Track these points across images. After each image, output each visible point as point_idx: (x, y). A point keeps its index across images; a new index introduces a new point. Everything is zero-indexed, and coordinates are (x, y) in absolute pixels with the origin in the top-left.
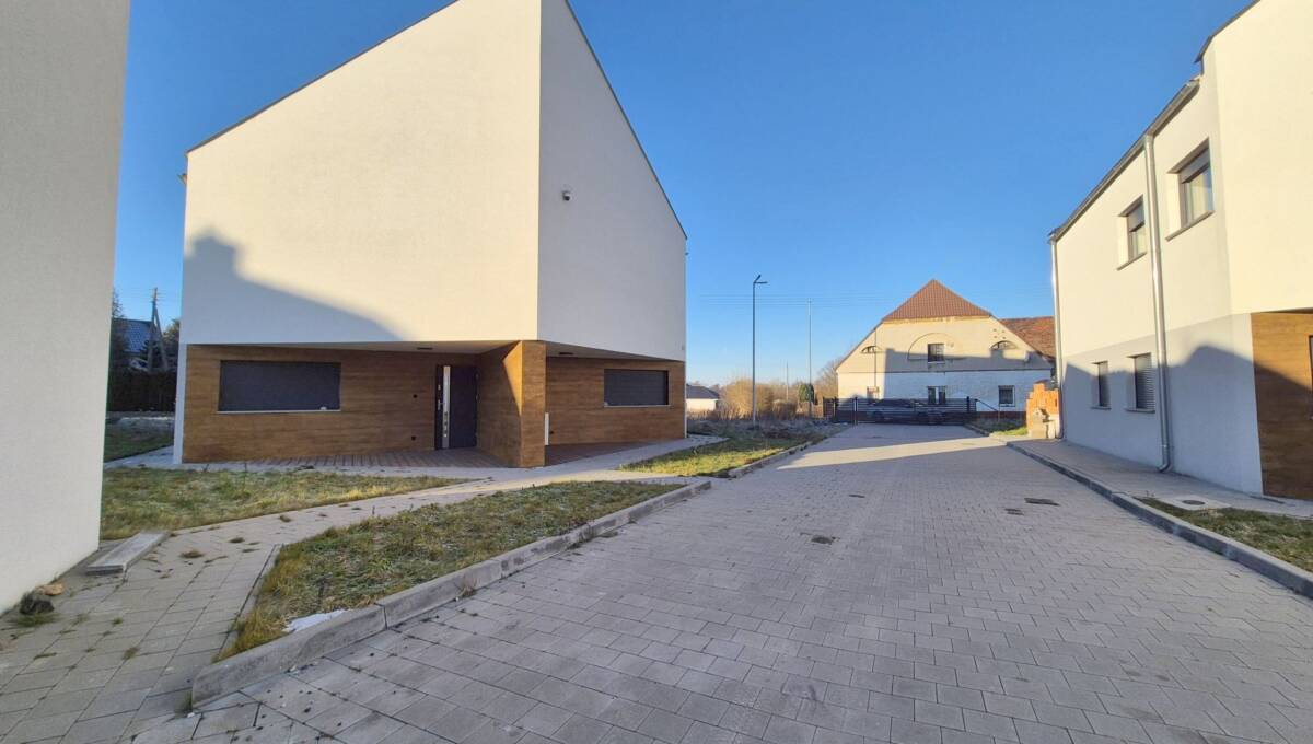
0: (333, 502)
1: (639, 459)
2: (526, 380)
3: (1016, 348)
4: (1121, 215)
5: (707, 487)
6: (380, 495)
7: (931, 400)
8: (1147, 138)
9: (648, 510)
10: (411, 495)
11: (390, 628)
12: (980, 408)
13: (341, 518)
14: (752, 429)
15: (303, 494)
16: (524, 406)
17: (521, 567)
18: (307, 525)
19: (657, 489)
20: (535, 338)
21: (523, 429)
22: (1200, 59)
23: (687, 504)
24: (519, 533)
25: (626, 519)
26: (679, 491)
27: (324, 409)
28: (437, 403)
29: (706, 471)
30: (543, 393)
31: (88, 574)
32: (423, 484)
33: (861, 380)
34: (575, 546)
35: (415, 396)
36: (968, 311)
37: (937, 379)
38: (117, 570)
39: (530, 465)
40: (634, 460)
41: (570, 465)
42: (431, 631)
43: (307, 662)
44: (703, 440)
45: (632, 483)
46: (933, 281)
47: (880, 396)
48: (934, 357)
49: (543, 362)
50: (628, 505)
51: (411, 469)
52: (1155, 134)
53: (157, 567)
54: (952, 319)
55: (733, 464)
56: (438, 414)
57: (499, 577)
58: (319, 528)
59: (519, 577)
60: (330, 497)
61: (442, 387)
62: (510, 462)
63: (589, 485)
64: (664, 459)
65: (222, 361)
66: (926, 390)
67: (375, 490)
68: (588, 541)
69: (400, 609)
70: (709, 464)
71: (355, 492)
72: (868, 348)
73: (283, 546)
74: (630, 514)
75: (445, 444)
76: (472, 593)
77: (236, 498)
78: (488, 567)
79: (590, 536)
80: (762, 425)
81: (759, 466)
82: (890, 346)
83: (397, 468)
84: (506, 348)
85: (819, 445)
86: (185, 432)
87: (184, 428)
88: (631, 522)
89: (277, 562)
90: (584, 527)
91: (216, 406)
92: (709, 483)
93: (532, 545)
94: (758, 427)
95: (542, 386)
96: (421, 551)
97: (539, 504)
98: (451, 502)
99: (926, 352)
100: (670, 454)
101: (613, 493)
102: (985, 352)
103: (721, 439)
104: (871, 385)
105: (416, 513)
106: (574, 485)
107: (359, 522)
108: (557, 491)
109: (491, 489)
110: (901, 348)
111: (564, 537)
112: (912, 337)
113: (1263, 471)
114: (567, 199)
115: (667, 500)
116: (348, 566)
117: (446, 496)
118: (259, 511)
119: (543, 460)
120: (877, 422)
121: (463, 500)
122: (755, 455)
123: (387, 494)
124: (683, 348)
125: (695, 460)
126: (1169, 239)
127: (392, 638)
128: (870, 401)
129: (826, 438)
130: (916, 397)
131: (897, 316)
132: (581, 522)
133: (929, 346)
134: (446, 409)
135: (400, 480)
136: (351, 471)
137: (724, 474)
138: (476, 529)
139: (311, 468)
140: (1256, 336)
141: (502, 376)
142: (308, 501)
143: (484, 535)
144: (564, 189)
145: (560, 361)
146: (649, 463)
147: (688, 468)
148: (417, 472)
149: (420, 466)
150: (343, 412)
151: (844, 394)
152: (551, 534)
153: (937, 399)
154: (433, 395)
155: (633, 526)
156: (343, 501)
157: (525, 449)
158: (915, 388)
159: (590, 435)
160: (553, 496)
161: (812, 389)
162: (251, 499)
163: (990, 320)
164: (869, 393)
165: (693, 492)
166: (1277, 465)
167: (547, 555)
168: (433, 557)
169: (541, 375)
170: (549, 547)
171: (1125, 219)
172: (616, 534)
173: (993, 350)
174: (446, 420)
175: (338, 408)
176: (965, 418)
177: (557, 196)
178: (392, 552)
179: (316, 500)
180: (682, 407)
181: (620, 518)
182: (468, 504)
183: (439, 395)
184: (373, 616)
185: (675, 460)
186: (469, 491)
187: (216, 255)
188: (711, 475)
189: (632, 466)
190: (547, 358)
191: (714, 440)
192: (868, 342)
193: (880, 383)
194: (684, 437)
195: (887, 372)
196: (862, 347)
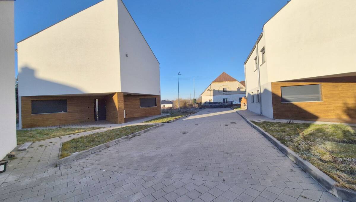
0: (71, 134)
1: (148, 120)
2: (119, 102)
3: (243, 88)
4: (254, 60)
5: (163, 125)
6: (83, 132)
7: (224, 102)
8: (256, 44)
9: (148, 130)
10: (91, 131)
11: (93, 153)
12: (234, 103)
13: (75, 137)
14: (179, 111)
15: (63, 133)
16: (118, 108)
17: (119, 142)
18: (66, 139)
19: (151, 126)
20: (120, 91)
21: (118, 114)
22: (263, 29)
23: (158, 129)
24: (118, 136)
25: (143, 132)
26: (157, 126)
27: (63, 112)
28: (94, 109)
29: (164, 122)
30: (123, 105)
31: (18, 151)
32: (94, 128)
33: (207, 98)
34: (131, 138)
35: (88, 107)
36: (231, 79)
37: (225, 97)
38: (25, 150)
39: (121, 123)
40: (147, 120)
41: (131, 122)
42: (101, 153)
43: (77, 159)
44: (166, 115)
45: (146, 125)
46: (224, 72)
47: (212, 101)
48: (224, 91)
49: (123, 97)
50: (144, 129)
51: (89, 126)
52: (258, 43)
53: (34, 148)
54: (228, 81)
55: (171, 120)
56: (95, 112)
57: (114, 144)
58: (70, 139)
59: (119, 144)
60: (70, 133)
61: (96, 105)
62: (116, 123)
63: (135, 126)
64: (154, 119)
65: (32, 101)
66: (223, 100)
67: (81, 131)
68: (134, 137)
69: (94, 150)
70: (165, 120)
71: (77, 131)
72: (209, 89)
73: (63, 143)
74: (144, 131)
75: (98, 119)
76: (109, 147)
77: (45, 135)
78: (112, 142)
79: (135, 136)
80: (182, 110)
81: (177, 120)
82: (214, 89)
83: (85, 126)
84: (113, 94)
85: (194, 114)
86: (22, 120)
87: (22, 119)
88: (144, 133)
89: (63, 145)
90: (134, 134)
91: (31, 113)
92: (164, 124)
93: (121, 138)
94: (181, 111)
95: (123, 103)
96: (96, 141)
97: (123, 131)
98: (101, 132)
99: (222, 90)
100: (156, 118)
101: (141, 127)
102: (236, 90)
103: (170, 114)
104: (210, 99)
105: (94, 134)
106: (132, 126)
107: (80, 137)
108: (128, 128)
109: (111, 128)
110: (217, 89)
111: (128, 136)
112: (219, 86)
113: (273, 114)
114: (127, 56)
115: (153, 128)
116: (80, 145)
117: (100, 131)
118: (53, 137)
119: (124, 121)
120: (211, 108)
121: (104, 131)
122: (177, 117)
123: (85, 131)
124: (160, 92)
125: (162, 119)
126: (260, 66)
127: (93, 155)
128: (210, 103)
129: (196, 112)
130: (220, 101)
131: (216, 81)
132: (133, 133)
133: (223, 88)
134: (97, 110)
135: (87, 128)
136: (73, 127)
137: (168, 122)
138: (108, 136)
139: (61, 127)
140: (272, 87)
141: (112, 101)
142: (65, 134)
143: (110, 137)
144: (126, 54)
145: (127, 97)
146: (151, 121)
147: (160, 121)
148: (91, 126)
149: (91, 125)
150: (69, 112)
151: (203, 101)
152: (126, 136)
153: (225, 101)
154: (93, 107)
155: (145, 134)
156: (73, 133)
157: (119, 119)
158: (220, 99)
159: (136, 115)
160: (126, 129)
161: (196, 100)
162: (49, 135)
163: (237, 82)
164: (210, 101)
165: (160, 126)
166: (275, 112)
167: (125, 140)
168: (99, 142)
169: (122, 101)
170: (125, 138)
171: (255, 61)
172: (140, 135)
173: (238, 89)
174: (97, 113)
175: (67, 112)
176: (230, 106)
177: (124, 56)
178: (90, 142)
179: (66, 134)
180: (160, 107)
181: (142, 132)
182: (106, 132)
183: (95, 107)
184: (89, 151)
185: (157, 119)
186: (106, 129)
187: (28, 72)
188: (165, 122)
189: (146, 122)
190: (124, 96)
191: (168, 114)
192: (209, 88)
193: (212, 98)
194: (160, 114)
195: (213, 95)
196: (207, 89)
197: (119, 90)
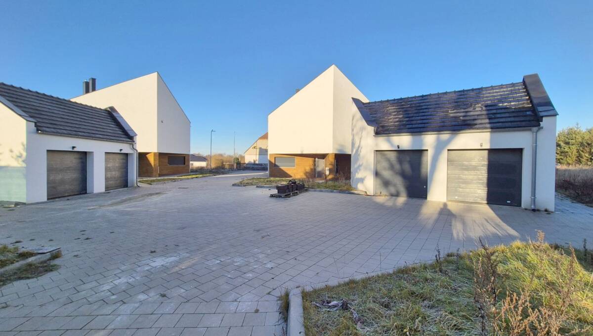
2: (155, 160)
16: (154, 166)
21: (154, 170)
29: (193, 177)
30: (158, 163)
33: (252, 157)
39: (155, 177)
44: (194, 173)
47: (257, 162)
49: (158, 156)
64: (184, 176)
72: (255, 147)
82: (261, 146)
95: (158, 161)
100: (186, 174)
104: (255, 159)
114: (163, 122)
119: (158, 175)
124: (189, 151)
128: (254, 164)
131: (263, 137)
141: (146, 159)
144: (162, 119)
145: (161, 155)
146: (181, 176)
151: (247, 162)
157: (154, 173)
161: (238, 159)
164: (255, 161)
165: (189, 179)
169: (157, 159)
177: (161, 122)
180: (189, 166)
191: (197, 172)
192: (255, 145)
193: (257, 158)
194: (189, 173)
195: (259, 155)
196: (253, 146)
197: (156, 151)
